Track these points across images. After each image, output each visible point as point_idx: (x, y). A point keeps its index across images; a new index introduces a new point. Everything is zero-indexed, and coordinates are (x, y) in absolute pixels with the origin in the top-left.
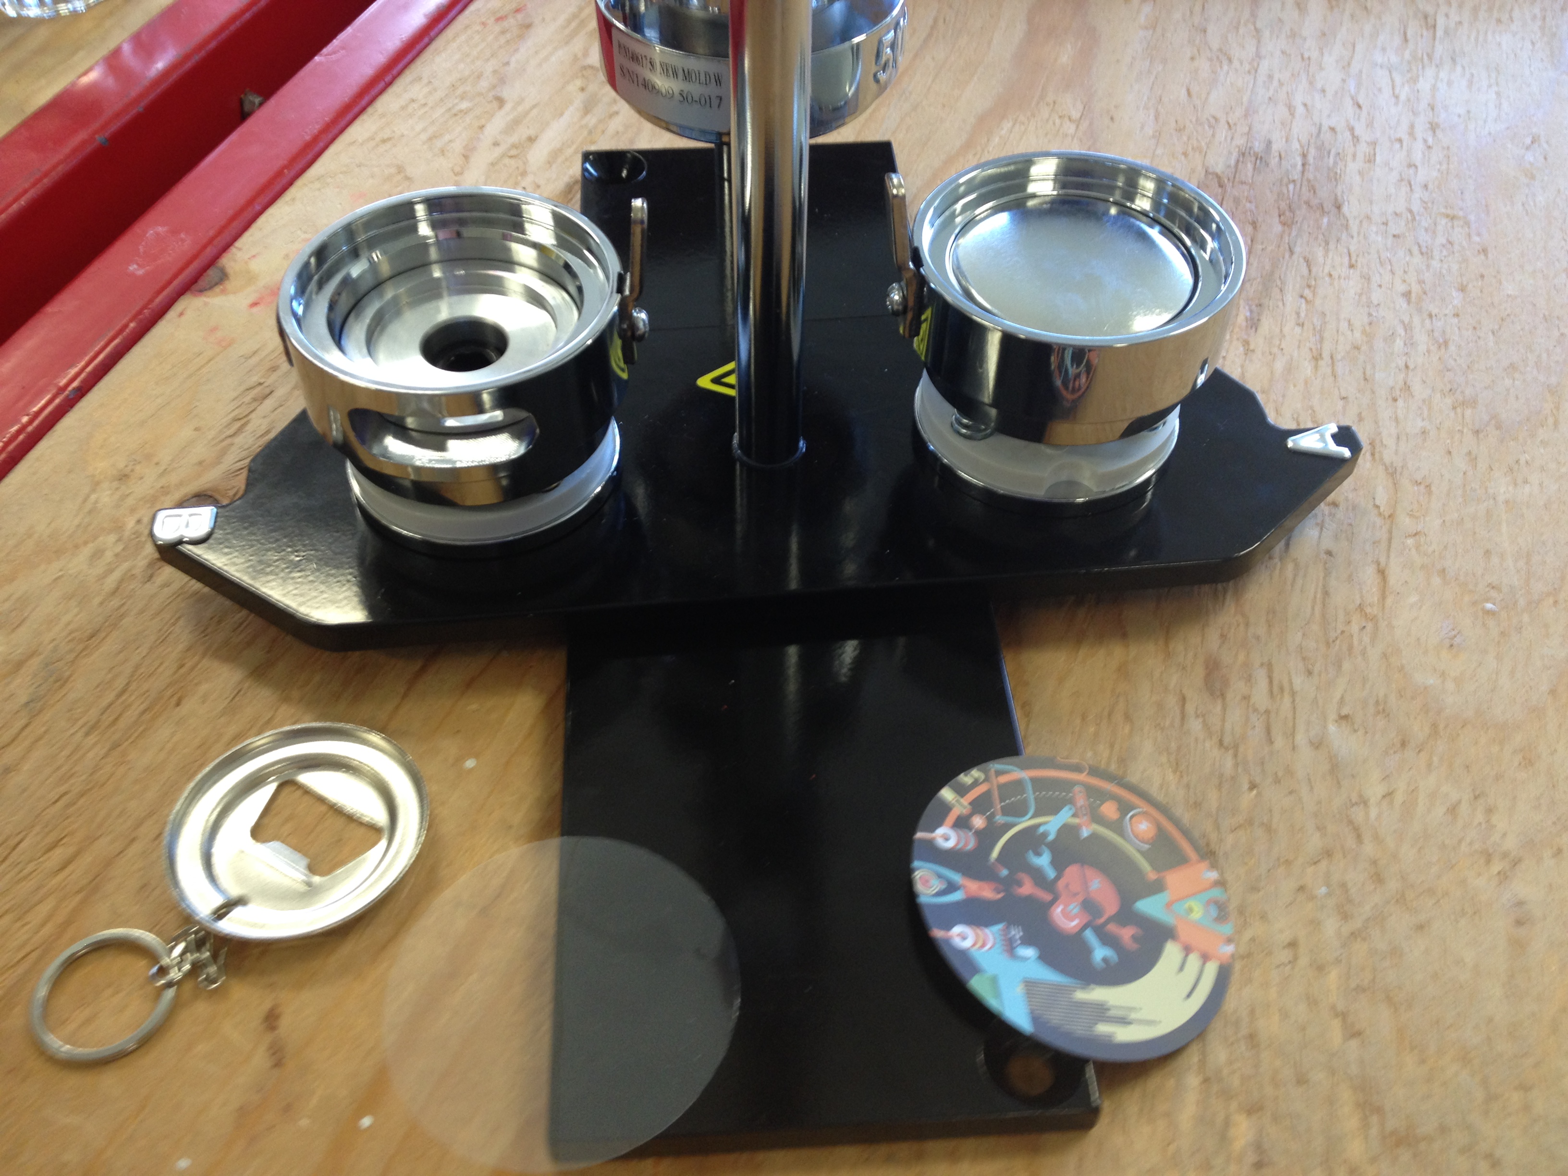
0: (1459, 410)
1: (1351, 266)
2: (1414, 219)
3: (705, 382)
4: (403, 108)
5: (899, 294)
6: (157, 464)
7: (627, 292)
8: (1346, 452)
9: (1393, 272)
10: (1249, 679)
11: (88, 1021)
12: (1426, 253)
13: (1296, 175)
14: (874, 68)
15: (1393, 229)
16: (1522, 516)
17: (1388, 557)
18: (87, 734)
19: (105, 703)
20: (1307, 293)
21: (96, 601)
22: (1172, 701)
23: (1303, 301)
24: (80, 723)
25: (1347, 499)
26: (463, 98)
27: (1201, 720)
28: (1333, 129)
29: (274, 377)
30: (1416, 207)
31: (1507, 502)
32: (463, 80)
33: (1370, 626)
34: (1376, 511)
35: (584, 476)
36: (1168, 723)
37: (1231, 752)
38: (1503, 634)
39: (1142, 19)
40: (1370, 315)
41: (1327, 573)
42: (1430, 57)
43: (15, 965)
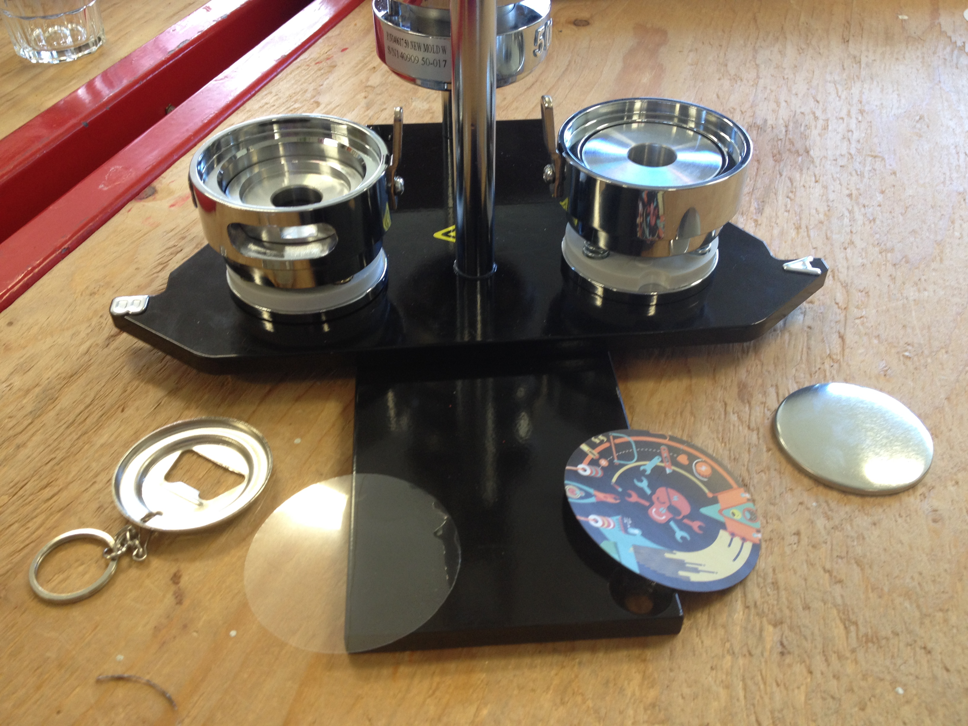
0: (884, 254)
1: (816, 182)
2: (852, 158)
3: (438, 235)
5: (550, 170)
7: (391, 164)
8: (819, 272)
9: (841, 184)
10: (765, 394)
12: (861, 175)
13: (782, 136)
14: (533, 48)
15: (841, 162)
16: (924, 307)
17: (845, 329)
18: (68, 427)
19: (78, 411)
20: (790, 195)
21: (75, 358)
22: (719, 406)
23: (788, 200)
24: (63, 422)
25: (819, 300)
27: (736, 415)
28: (802, 113)
29: (183, 242)
30: (853, 151)
31: (915, 300)
33: (836, 366)
34: (836, 306)
35: (365, 276)
36: (716, 417)
37: (755, 433)
38: (916, 369)
39: (689, 60)
40: (828, 206)
41: (809, 338)
42: (858, 77)
43: (20, 551)
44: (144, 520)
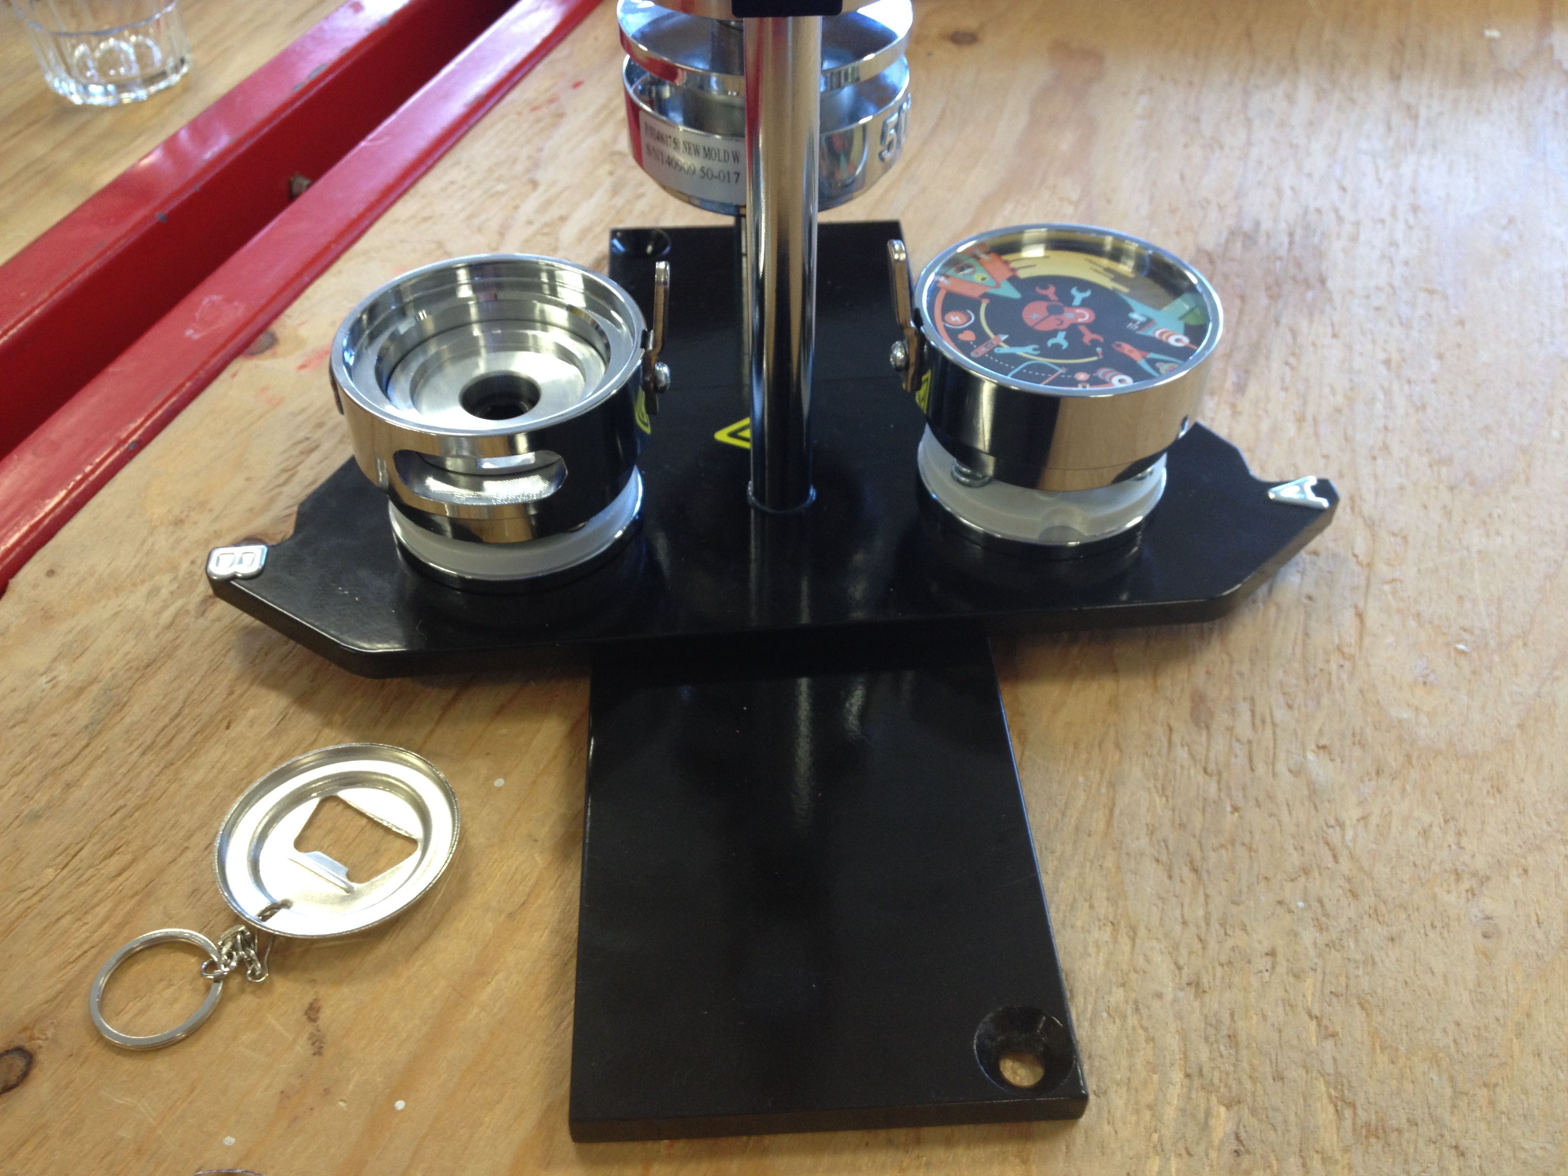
0: (1435, 468)
1: (1335, 336)
2: (1394, 293)
3: (722, 436)
4: (444, 189)
5: (901, 351)
6: (211, 510)
7: (651, 347)
8: (1324, 503)
9: (1374, 341)
10: (1233, 712)
11: (142, 1012)
12: (1406, 325)
13: (1283, 252)
14: (879, 148)
15: (1376, 303)
16: (1494, 565)
17: (1366, 602)
18: (144, 753)
19: (160, 725)
20: (1292, 360)
21: (152, 634)
22: (1160, 731)
23: (1287, 369)
24: (136, 744)
25: (1327, 548)
26: (499, 180)
27: (1186, 749)
28: (1319, 211)
29: (319, 433)
30: (1397, 282)
31: (1480, 552)
32: (499, 164)
33: (1347, 665)
34: (1354, 559)
35: (608, 518)
36: (1155, 752)
37: (1215, 778)
38: (1474, 673)
39: (1139, 110)
40: (1351, 380)
41: (1308, 615)
42: (1412, 144)
43: (74, 962)
44: (265, 915)
